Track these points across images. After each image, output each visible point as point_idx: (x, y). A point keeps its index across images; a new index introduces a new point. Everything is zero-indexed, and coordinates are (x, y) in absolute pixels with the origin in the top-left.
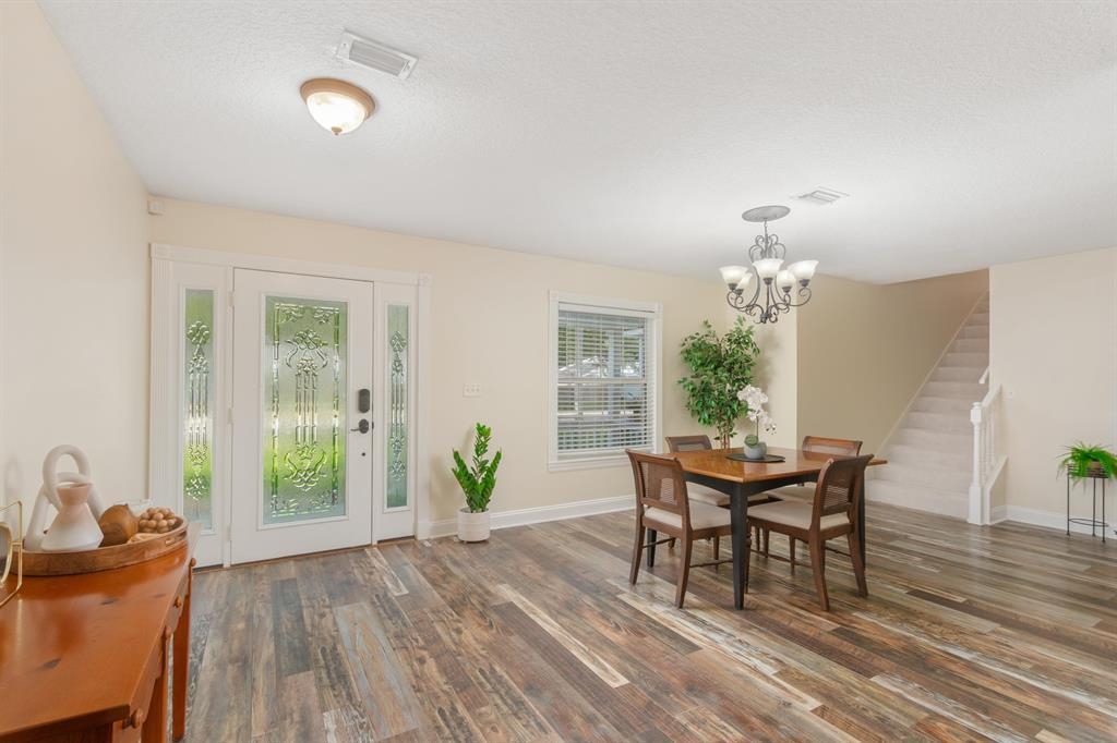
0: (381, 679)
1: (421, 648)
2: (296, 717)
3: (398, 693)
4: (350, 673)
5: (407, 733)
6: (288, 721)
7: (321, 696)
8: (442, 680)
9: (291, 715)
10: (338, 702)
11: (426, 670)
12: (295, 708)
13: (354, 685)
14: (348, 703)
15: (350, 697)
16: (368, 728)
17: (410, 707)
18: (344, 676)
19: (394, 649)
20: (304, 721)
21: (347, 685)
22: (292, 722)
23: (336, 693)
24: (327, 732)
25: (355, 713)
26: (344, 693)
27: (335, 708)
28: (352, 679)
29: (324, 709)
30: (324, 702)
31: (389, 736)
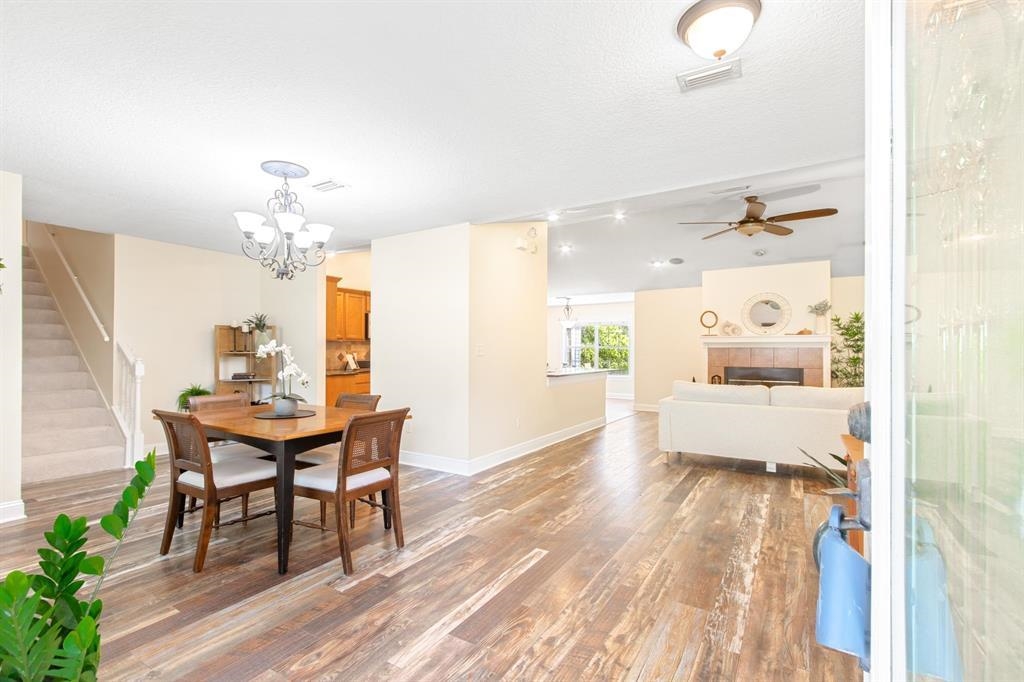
0: (670, 649)
1: (605, 651)
2: (765, 666)
3: (668, 628)
4: (692, 675)
5: (687, 604)
6: (773, 666)
7: (735, 670)
8: (627, 616)
9: (769, 671)
10: (721, 654)
11: (628, 629)
12: (764, 675)
13: (697, 660)
14: (714, 648)
15: (708, 652)
16: (709, 622)
17: (670, 615)
18: (701, 675)
19: (628, 669)
20: (758, 659)
21: (704, 664)
22: (769, 664)
23: (718, 663)
24: (742, 638)
25: (712, 637)
26: (712, 658)
27: (727, 652)
28: (695, 668)
29: (737, 657)
30: (734, 662)
31: (700, 610)
